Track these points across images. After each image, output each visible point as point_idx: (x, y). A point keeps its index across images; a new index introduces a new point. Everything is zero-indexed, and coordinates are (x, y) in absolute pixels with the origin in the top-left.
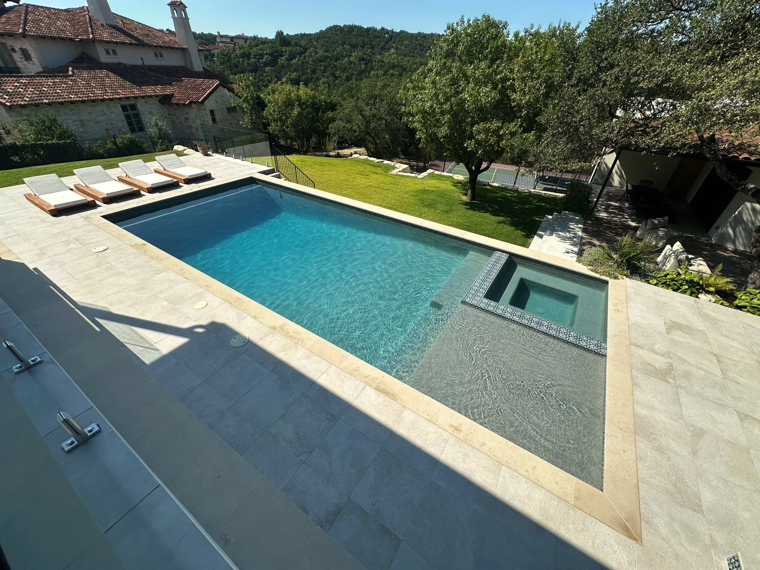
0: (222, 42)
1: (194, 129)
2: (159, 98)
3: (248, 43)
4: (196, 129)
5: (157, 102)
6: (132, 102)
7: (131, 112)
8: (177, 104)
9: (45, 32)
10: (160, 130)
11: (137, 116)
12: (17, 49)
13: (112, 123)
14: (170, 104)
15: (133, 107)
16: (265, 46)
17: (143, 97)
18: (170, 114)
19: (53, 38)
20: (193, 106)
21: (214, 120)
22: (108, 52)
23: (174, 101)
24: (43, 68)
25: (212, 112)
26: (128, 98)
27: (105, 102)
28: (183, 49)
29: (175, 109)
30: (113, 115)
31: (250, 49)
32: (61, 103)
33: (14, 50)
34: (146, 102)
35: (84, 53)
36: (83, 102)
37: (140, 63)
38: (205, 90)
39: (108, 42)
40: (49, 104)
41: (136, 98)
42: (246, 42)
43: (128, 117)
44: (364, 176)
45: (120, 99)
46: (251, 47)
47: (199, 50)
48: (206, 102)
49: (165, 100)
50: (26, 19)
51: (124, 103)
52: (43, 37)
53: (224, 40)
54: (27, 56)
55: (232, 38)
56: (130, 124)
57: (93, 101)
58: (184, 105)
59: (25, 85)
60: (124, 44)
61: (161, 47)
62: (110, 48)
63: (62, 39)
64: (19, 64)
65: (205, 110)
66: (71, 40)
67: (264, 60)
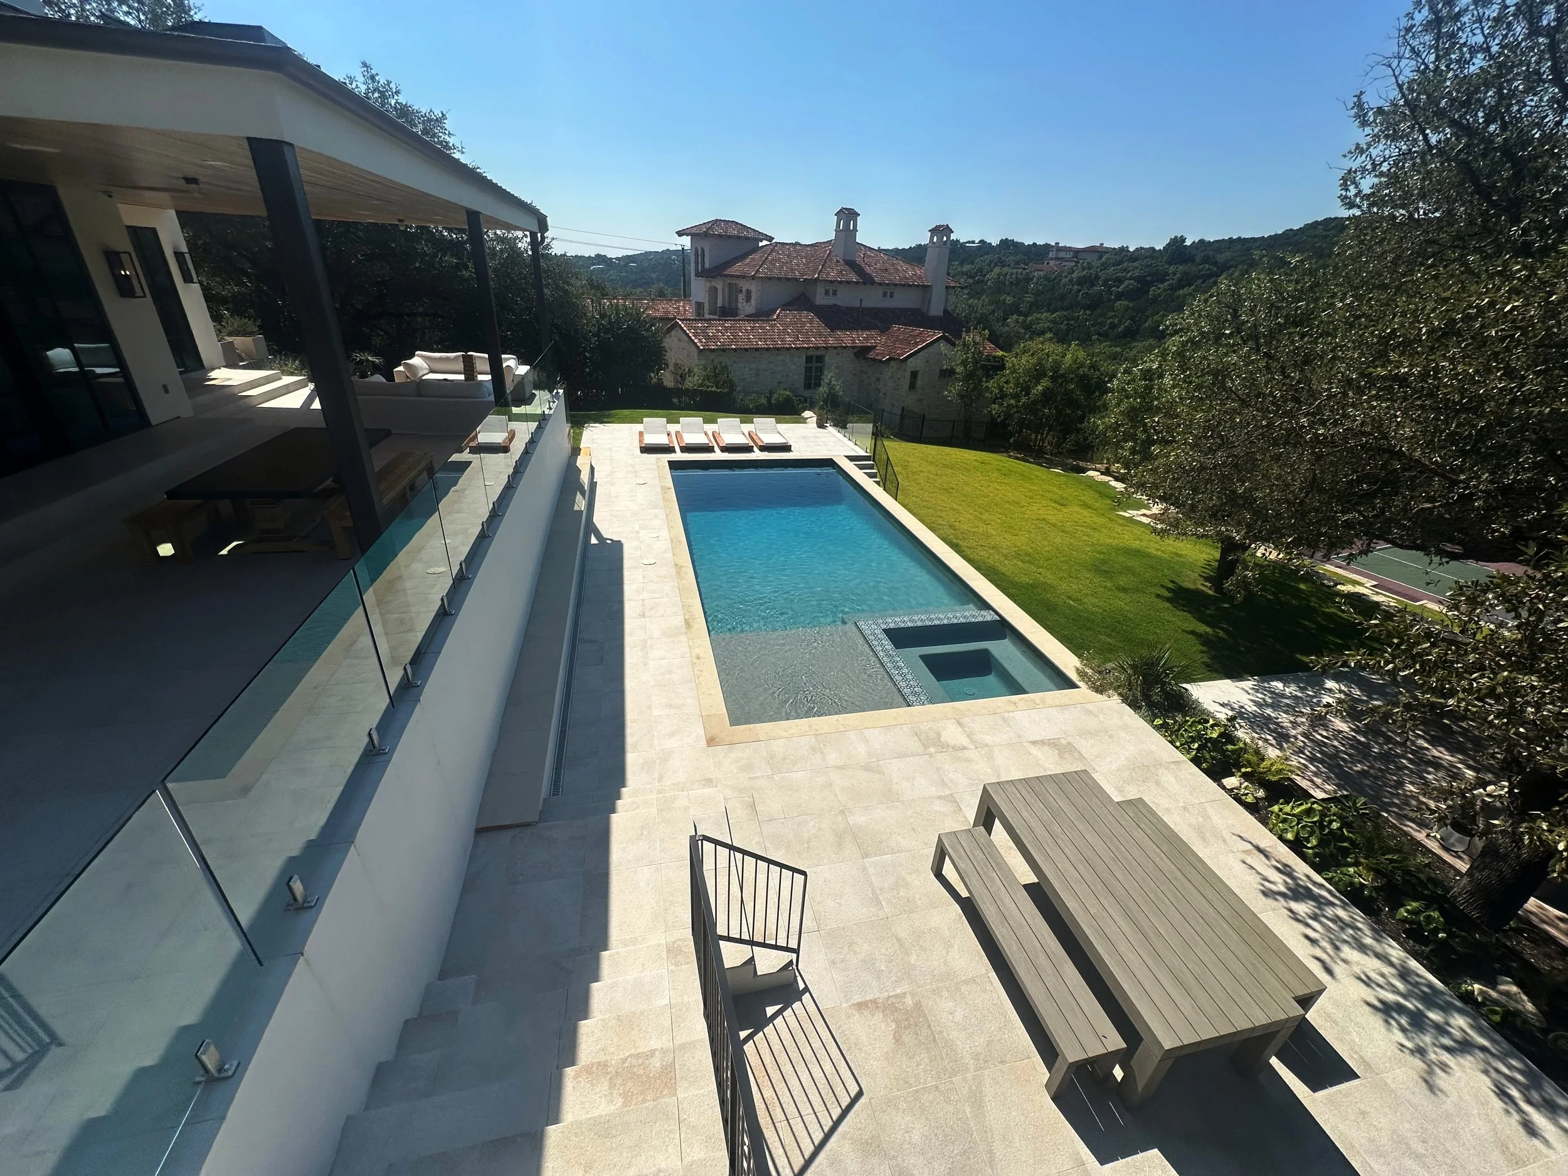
0: (1057, 259)
1: (881, 394)
2: (855, 351)
3: (1103, 259)
4: (885, 394)
5: (852, 355)
6: (819, 353)
7: (814, 365)
8: (874, 360)
9: (776, 273)
10: (831, 388)
11: (820, 370)
12: (744, 290)
13: (787, 375)
14: (865, 359)
15: (820, 359)
16: (1136, 264)
17: (836, 348)
18: (861, 371)
19: (779, 279)
20: (892, 363)
21: (912, 386)
22: (827, 293)
23: (871, 355)
24: (757, 309)
25: (914, 375)
26: (817, 348)
27: (791, 351)
28: (924, 286)
29: (869, 366)
30: (794, 367)
31: (1101, 270)
32: (746, 350)
33: (741, 291)
34: (838, 354)
35: (803, 294)
36: (768, 349)
37: (857, 304)
38: (917, 344)
39: (831, 282)
40: (735, 350)
41: (826, 348)
42: (1101, 258)
43: (808, 370)
44: (1053, 505)
45: (808, 348)
46: (1105, 266)
47: (947, 287)
48: (909, 360)
49: (862, 352)
50: (767, 258)
51: (810, 353)
52: (770, 279)
53: (1062, 255)
54: (748, 298)
55: (1077, 252)
56: (808, 378)
57: (778, 349)
58: (881, 361)
59: (726, 329)
60: (849, 283)
61: (896, 285)
62: (831, 289)
63: (788, 279)
64: (740, 305)
65: (905, 370)
66: (796, 280)
67: (1120, 290)
